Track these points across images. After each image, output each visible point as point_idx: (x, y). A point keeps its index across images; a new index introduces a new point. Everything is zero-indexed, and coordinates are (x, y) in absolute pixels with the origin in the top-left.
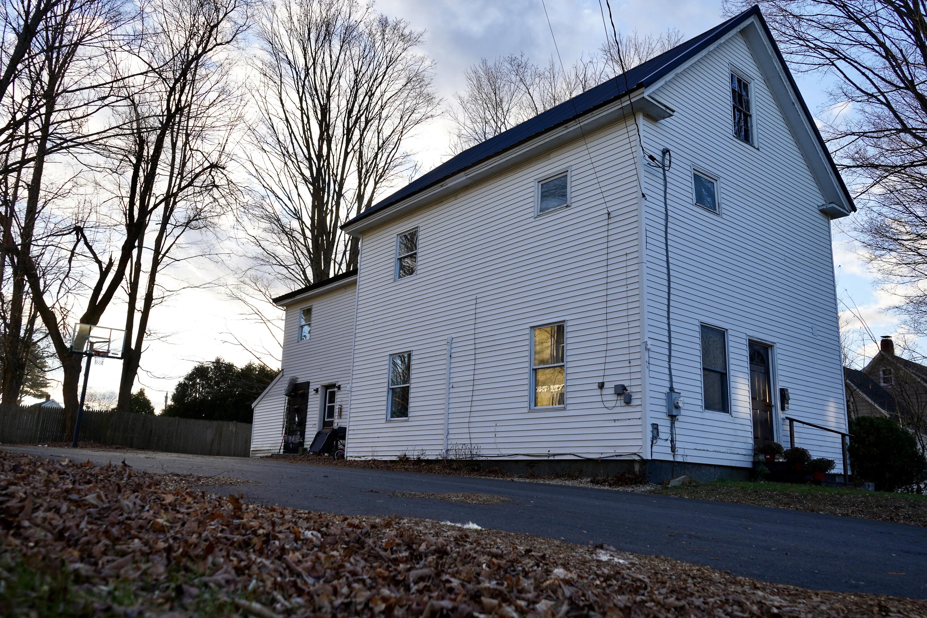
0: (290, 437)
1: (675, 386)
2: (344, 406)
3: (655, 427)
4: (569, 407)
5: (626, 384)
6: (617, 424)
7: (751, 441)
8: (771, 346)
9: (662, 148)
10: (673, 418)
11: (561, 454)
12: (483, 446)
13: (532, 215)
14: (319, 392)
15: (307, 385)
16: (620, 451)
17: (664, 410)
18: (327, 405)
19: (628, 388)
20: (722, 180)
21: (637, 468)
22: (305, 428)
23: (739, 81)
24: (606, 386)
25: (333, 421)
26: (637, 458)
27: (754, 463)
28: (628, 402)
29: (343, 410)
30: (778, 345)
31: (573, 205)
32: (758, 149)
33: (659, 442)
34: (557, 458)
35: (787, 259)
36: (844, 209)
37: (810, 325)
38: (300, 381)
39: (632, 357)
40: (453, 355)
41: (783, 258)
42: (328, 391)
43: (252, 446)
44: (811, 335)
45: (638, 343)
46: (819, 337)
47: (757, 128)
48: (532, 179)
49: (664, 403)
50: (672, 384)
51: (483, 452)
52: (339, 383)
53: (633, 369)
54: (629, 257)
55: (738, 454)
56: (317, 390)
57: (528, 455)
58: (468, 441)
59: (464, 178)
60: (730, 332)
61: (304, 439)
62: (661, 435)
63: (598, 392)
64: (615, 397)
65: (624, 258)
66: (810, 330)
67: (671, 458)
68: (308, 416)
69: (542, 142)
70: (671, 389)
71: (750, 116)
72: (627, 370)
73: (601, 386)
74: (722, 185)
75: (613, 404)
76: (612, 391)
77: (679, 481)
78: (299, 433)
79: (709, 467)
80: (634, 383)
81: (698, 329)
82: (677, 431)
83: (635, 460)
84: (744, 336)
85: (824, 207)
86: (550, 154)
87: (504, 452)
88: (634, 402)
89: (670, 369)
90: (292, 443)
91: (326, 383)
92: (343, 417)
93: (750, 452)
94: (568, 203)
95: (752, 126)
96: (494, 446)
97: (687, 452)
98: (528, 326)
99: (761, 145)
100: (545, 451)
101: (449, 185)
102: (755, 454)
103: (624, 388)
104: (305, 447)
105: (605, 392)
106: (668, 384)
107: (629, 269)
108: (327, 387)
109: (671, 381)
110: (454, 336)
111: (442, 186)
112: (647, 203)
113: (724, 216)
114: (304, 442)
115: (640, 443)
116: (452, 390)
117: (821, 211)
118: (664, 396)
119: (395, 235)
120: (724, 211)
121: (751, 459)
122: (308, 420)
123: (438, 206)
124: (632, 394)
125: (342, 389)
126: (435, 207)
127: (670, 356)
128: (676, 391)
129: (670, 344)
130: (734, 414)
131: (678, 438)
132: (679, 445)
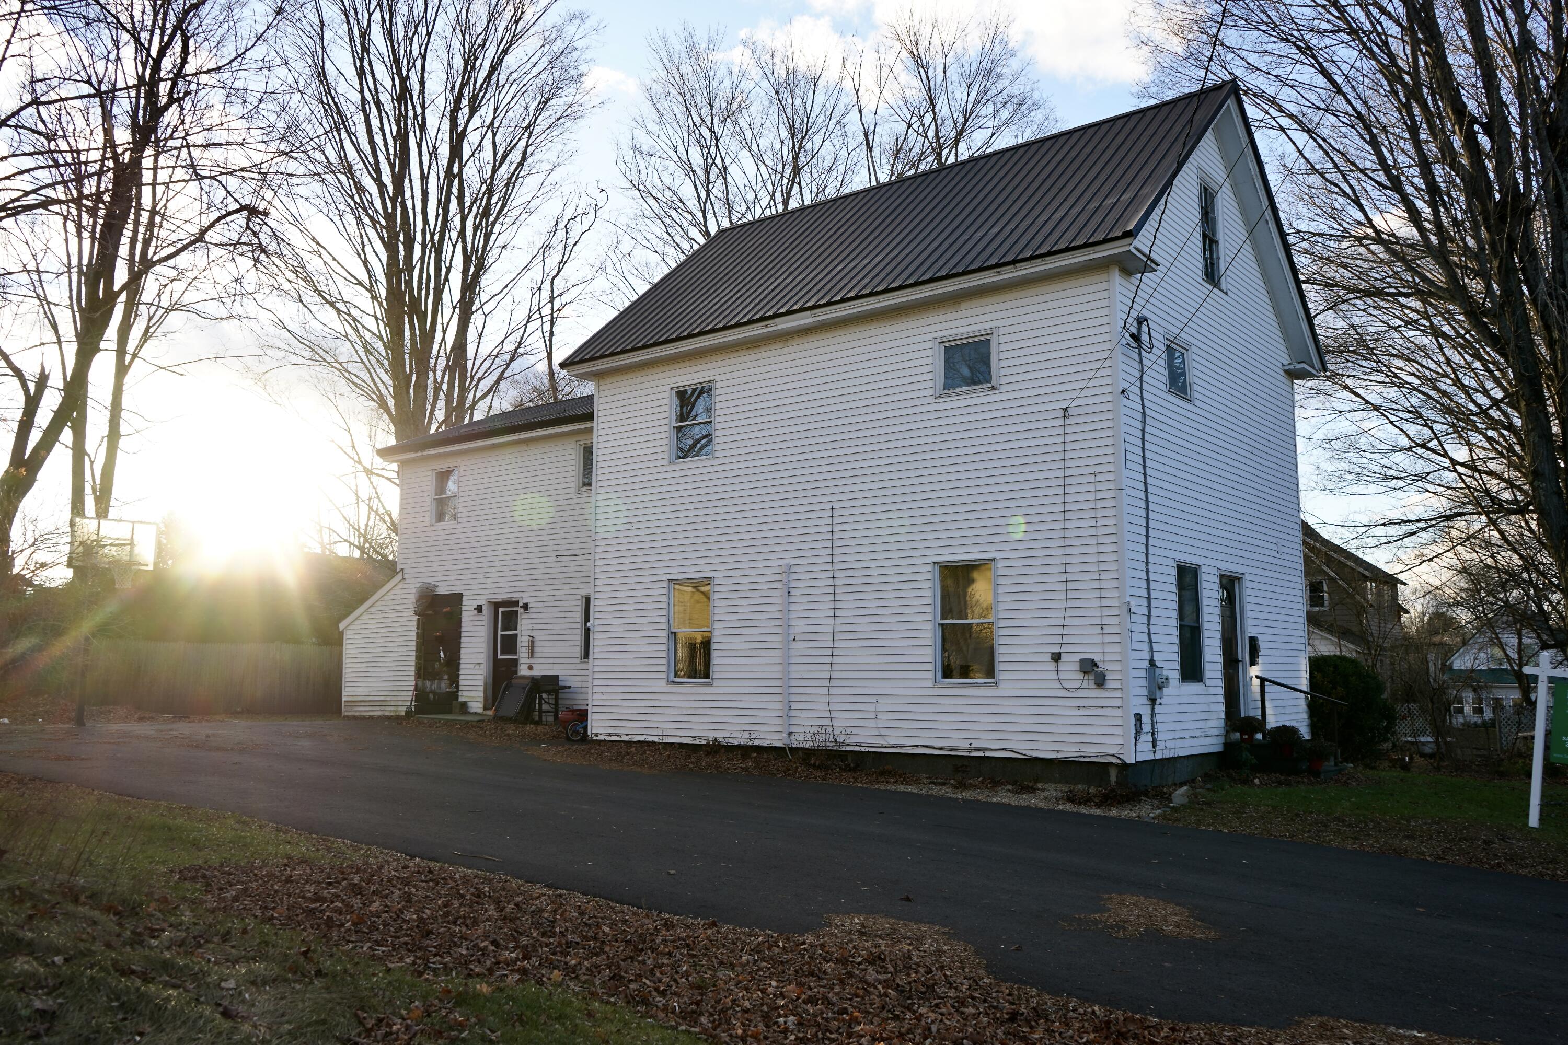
0: (428, 683)
1: (1156, 657)
2: (537, 638)
3: (1138, 717)
4: (1002, 684)
5: (1097, 658)
6: (1082, 712)
7: (1223, 716)
8: (1239, 579)
9: (1136, 315)
10: (1154, 702)
11: (991, 750)
12: (855, 731)
13: (930, 392)
14: (484, 612)
15: (457, 598)
16: (1087, 750)
17: (1144, 692)
18: (500, 633)
19: (1100, 664)
20: (1193, 348)
21: (1113, 774)
22: (458, 670)
23: (1206, 189)
24: (1064, 658)
25: (516, 661)
26: (1115, 761)
27: (1226, 745)
28: (1100, 682)
29: (536, 644)
30: (1247, 577)
31: (1003, 388)
32: (1226, 294)
33: (1142, 737)
34: (988, 754)
35: (1255, 451)
36: (1314, 368)
37: (1274, 540)
38: (441, 590)
39: (1106, 621)
40: (793, 592)
41: (1250, 449)
42: (500, 610)
43: (344, 694)
44: (1275, 554)
45: (1115, 602)
46: (1284, 556)
47: (1225, 261)
48: (930, 336)
49: (1144, 682)
50: (1152, 655)
51: (853, 740)
52: (525, 601)
53: (1107, 639)
54: (1099, 478)
55: (1212, 735)
56: (479, 609)
57: (934, 748)
58: (828, 722)
59: (810, 320)
60: (1204, 569)
61: (457, 686)
62: (1144, 728)
63: (1052, 666)
64: (1080, 676)
65: (1092, 478)
66: (1274, 547)
67: (1151, 757)
68: (462, 651)
69: (955, 288)
70: (1152, 662)
71: (1217, 242)
72: (1099, 639)
73: (1057, 658)
74: (1195, 357)
75: (1077, 684)
76: (1077, 667)
78: (446, 677)
80: (1108, 657)
81: (1173, 572)
82: (1159, 718)
83: (1112, 763)
84: (1216, 571)
85: (1292, 367)
86: (959, 303)
87: (892, 741)
88: (1110, 685)
89: (1149, 634)
90: (431, 692)
91: (498, 598)
92: (536, 655)
93: (1222, 731)
94: (994, 382)
95: (1218, 258)
96: (875, 732)
97: (1170, 744)
98: (929, 560)
99: (1230, 287)
100: (966, 744)
101: (780, 327)
102: (1227, 732)
103: (1094, 664)
104: (460, 699)
105: (1062, 666)
106: (1147, 656)
107: (1100, 495)
108: (497, 605)
109: (1151, 650)
110: (793, 562)
111: (766, 326)
112: (1126, 401)
113: (1195, 402)
114: (458, 691)
115: (1120, 740)
116: (794, 645)
117: (1286, 371)
118: (1143, 674)
119: (667, 388)
120: (1195, 394)
121: (1221, 740)
122: (462, 656)
123: (750, 352)
124: (1107, 673)
125: (531, 610)
126: (744, 352)
127: (1149, 616)
128: (1157, 663)
129: (1149, 598)
130: (1208, 682)
131: (1160, 727)
132: (1160, 737)
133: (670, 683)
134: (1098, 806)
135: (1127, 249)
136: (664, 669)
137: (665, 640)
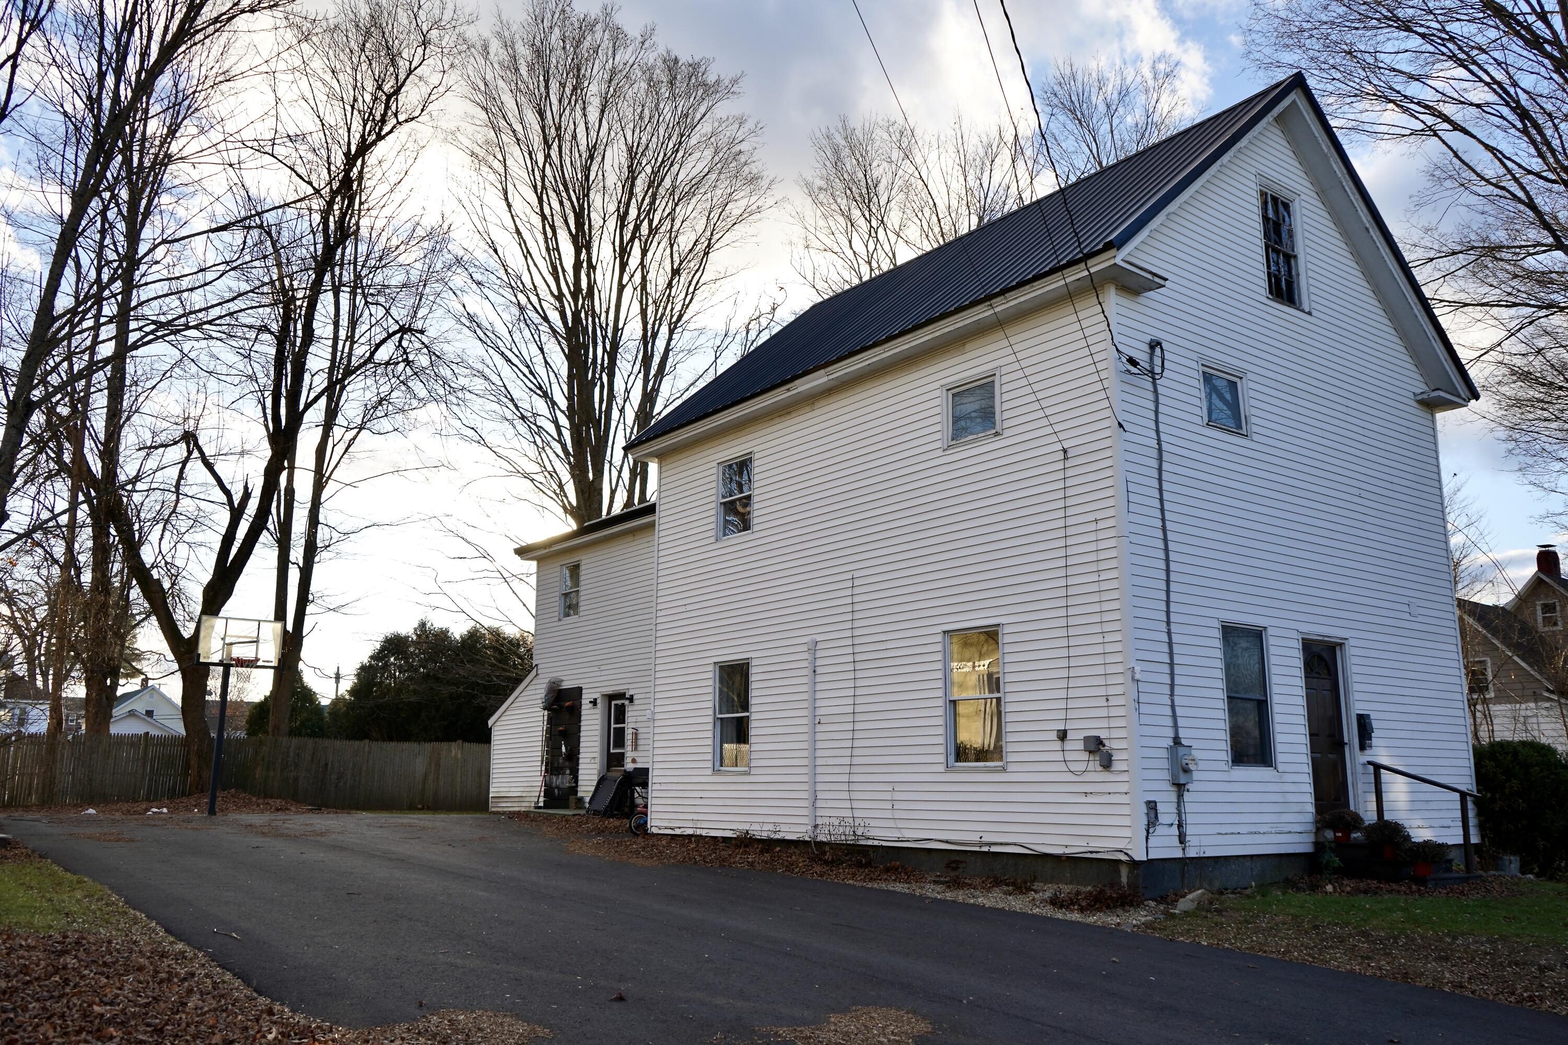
0: (554, 778)
1: (1182, 733)
2: (640, 730)
3: (1152, 806)
4: (1011, 768)
5: (1103, 735)
6: (1090, 799)
7: (1311, 808)
8: (1341, 645)
9: (1148, 339)
10: (1180, 788)
11: (1001, 844)
12: (873, 823)
13: (938, 444)
14: (599, 706)
15: (577, 692)
16: (1096, 844)
17: (1166, 775)
18: (613, 726)
19: (1106, 742)
20: (1250, 376)
21: (1124, 872)
22: (578, 764)
23: (1275, 199)
24: (1070, 735)
25: (623, 754)
26: (1123, 858)
27: (1316, 844)
28: (1107, 763)
29: (640, 736)
30: (1352, 642)
31: (1007, 433)
32: (1310, 313)
33: (1160, 830)
34: (994, 849)
35: (1364, 494)
36: (1459, 396)
37: (1405, 600)
38: (566, 685)
39: (1112, 691)
40: (819, 670)
41: (1357, 492)
42: (613, 703)
43: (491, 790)
44: (1407, 616)
45: (1119, 668)
46: (1420, 619)
47: (1308, 277)
48: (937, 385)
49: (1165, 764)
50: (1176, 732)
51: (872, 833)
52: (631, 692)
53: (1114, 712)
54: (1101, 525)
55: (1290, 832)
56: (594, 703)
57: (947, 842)
58: (848, 813)
59: (825, 379)
60: (1271, 631)
61: (576, 781)
62: (1162, 819)
63: (1057, 745)
64: (1085, 756)
65: (1092, 527)
66: (1406, 608)
67: (1178, 854)
68: (582, 745)
69: (952, 328)
70: (1177, 741)
71: (1295, 257)
72: (1104, 712)
73: (1063, 736)
74: (1251, 385)
75: (1082, 766)
76: (1081, 746)
77: (1192, 901)
78: (568, 772)
79: (1242, 860)
80: (1115, 734)
81: (1218, 634)
82: (1189, 808)
83: (1120, 860)
84: (1295, 635)
85: (1425, 396)
86: (964, 344)
87: (908, 834)
88: (1117, 766)
89: (1173, 707)
90: (557, 787)
91: (610, 690)
92: (640, 748)
93: (1311, 828)
94: (998, 428)
95: (1298, 275)
96: (891, 824)
97: (1206, 841)
98: (939, 629)
99: (1314, 305)
100: (975, 838)
101: (800, 389)
102: (1318, 829)
103: (1099, 742)
104: (580, 794)
105: (1068, 745)
106: (1170, 733)
107: (1102, 545)
108: (611, 697)
109: (1176, 726)
110: (818, 638)
111: (788, 390)
112: (1127, 436)
113: (1255, 437)
114: (577, 786)
115: (1127, 833)
116: (819, 728)
117: (1420, 402)
118: (1164, 754)
119: (715, 464)
120: (1255, 428)
121: (1311, 838)
122: (582, 750)
123: (783, 419)
124: (1114, 752)
125: (636, 702)
126: (777, 420)
127: (1172, 686)
128: (1184, 742)
129: (1172, 664)
130: (1281, 767)
131: (1190, 819)
132: (1189, 830)
133: (715, 771)
134: (1082, 910)
135: (1112, 262)
136: (710, 757)
137: (710, 727)
